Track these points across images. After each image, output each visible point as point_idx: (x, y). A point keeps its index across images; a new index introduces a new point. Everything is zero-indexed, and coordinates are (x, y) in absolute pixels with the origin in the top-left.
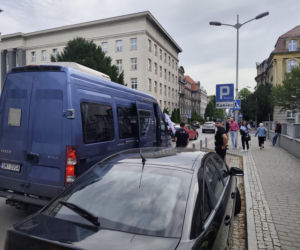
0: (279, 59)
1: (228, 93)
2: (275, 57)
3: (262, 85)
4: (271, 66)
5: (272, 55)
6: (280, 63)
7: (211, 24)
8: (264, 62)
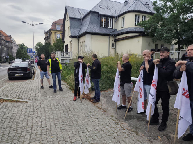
0: (53, 32)
1: (31, 51)
2: (51, 31)
3: (47, 43)
4: (50, 35)
6: (53, 34)
7: (22, 22)
8: (48, 31)
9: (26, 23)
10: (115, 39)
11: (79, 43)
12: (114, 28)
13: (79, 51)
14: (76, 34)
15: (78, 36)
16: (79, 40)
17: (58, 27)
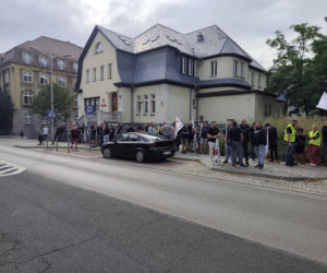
11: (132, 96)
12: (195, 76)
17: (27, 58)
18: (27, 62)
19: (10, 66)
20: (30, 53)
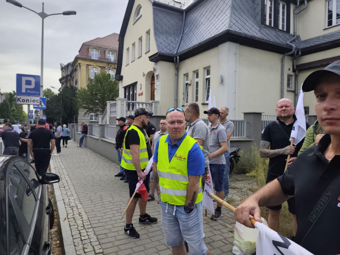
0: (83, 64)
1: (33, 86)
2: (79, 61)
3: (67, 87)
4: (76, 70)
5: (77, 59)
6: (84, 68)
8: (68, 65)
9: (21, 6)
10: (297, 66)
11: (177, 75)
12: (292, 32)
13: (177, 100)
14: (172, 49)
15: (180, 56)
16: (177, 69)
17: (95, 54)
18: (94, 58)
19: (78, 63)
20: (97, 48)
